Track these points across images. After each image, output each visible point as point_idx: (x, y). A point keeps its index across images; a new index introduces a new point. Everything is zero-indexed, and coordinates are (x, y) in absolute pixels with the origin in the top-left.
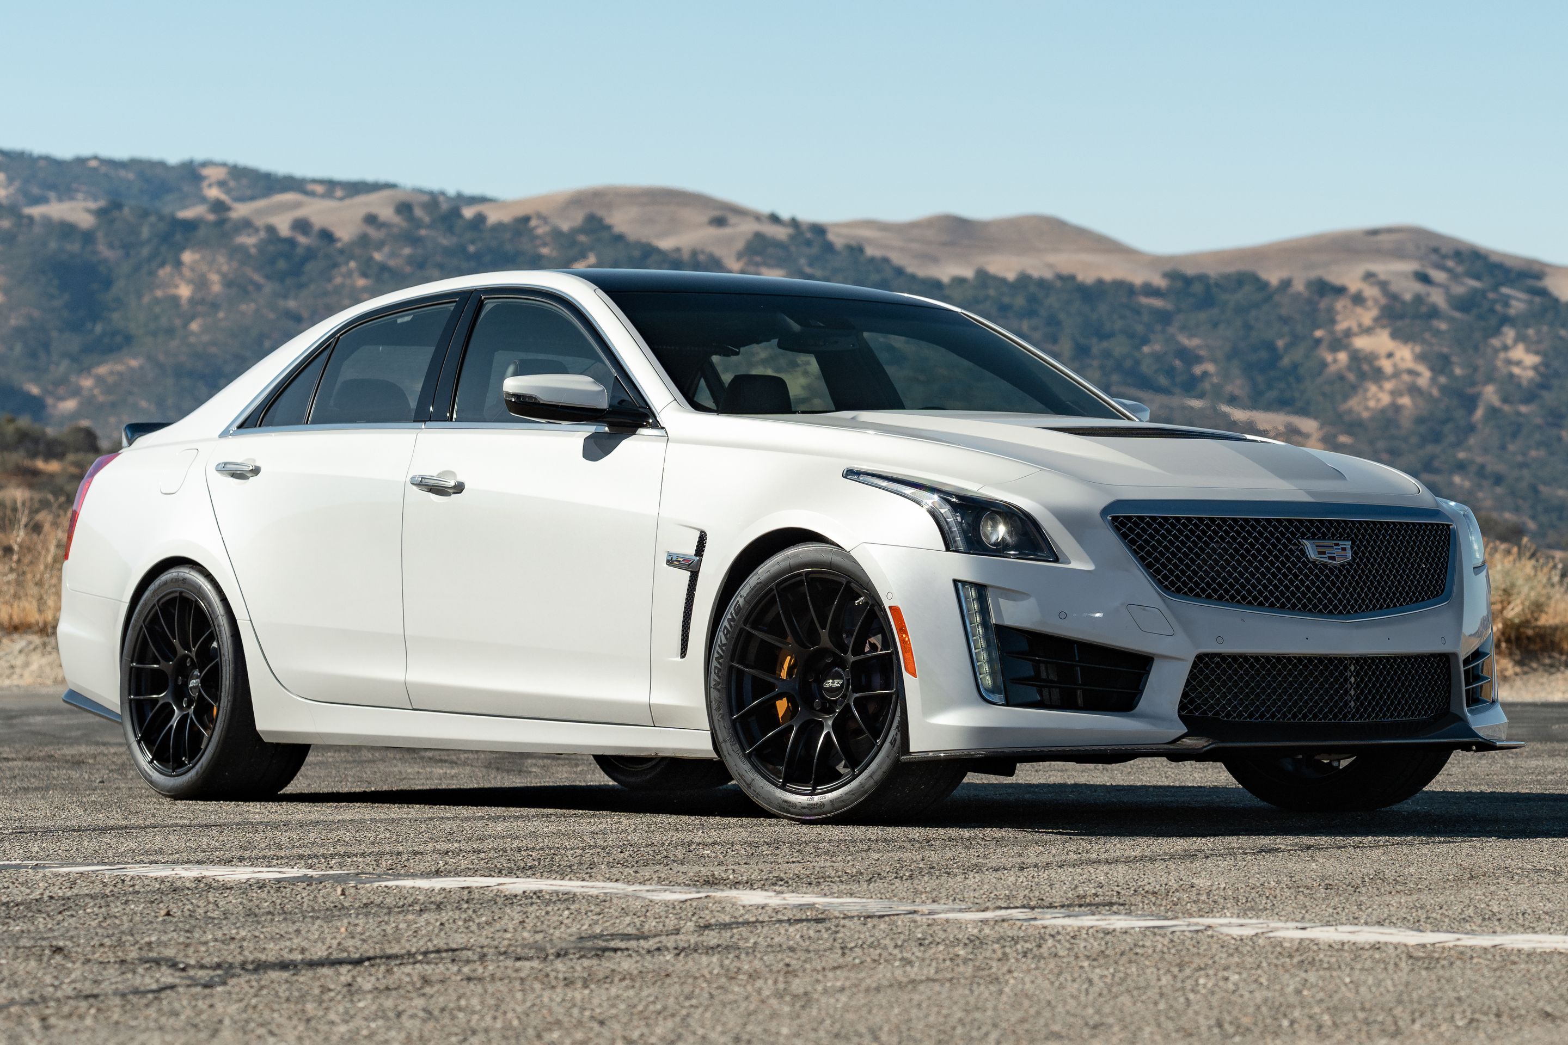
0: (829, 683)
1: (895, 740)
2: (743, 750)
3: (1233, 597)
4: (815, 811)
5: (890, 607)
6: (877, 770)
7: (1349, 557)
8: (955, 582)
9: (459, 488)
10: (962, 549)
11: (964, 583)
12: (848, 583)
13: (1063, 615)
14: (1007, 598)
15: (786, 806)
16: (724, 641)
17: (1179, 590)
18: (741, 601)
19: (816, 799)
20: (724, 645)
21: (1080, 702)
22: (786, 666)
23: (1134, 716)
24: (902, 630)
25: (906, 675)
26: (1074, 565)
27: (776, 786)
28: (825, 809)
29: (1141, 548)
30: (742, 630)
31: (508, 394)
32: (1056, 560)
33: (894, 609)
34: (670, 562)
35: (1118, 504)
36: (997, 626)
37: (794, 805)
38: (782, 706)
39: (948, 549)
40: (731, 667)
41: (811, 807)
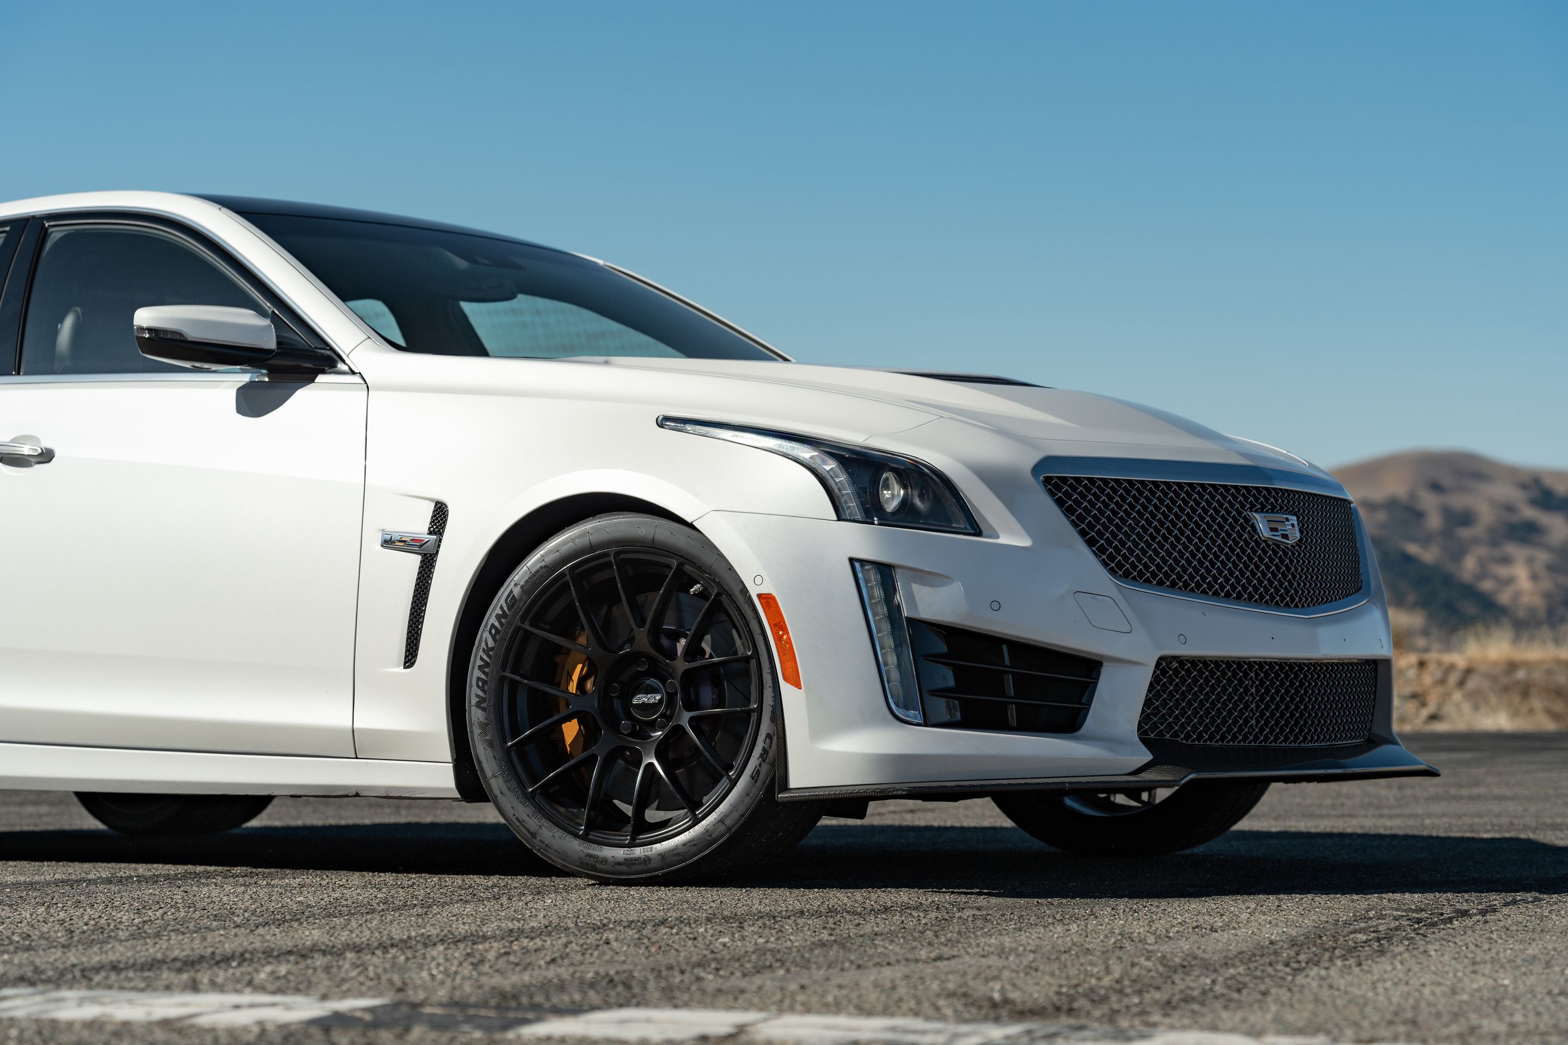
0: (640, 699)
1: (758, 772)
2: (524, 788)
3: (1186, 585)
4: (634, 868)
5: (759, 596)
6: (731, 812)
7: (1298, 535)
8: (852, 560)
9: (46, 456)
10: (859, 517)
11: (863, 562)
12: (680, 565)
13: (995, 606)
14: (923, 583)
15: (591, 861)
16: (491, 643)
17: (1127, 574)
18: (517, 591)
19: (638, 852)
20: (492, 649)
21: (1013, 718)
22: (575, 677)
23: (1077, 739)
24: (779, 625)
25: (785, 687)
26: (1004, 540)
27: (576, 836)
28: (650, 866)
29: (1081, 518)
30: (518, 629)
31: (142, 329)
32: (979, 533)
33: (767, 599)
34: (388, 543)
35: (1047, 462)
36: (909, 620)
37: (605, 861)
38: (571, 730)
39: (840, 518)
40: (502, 679)
41: (630, 862)
